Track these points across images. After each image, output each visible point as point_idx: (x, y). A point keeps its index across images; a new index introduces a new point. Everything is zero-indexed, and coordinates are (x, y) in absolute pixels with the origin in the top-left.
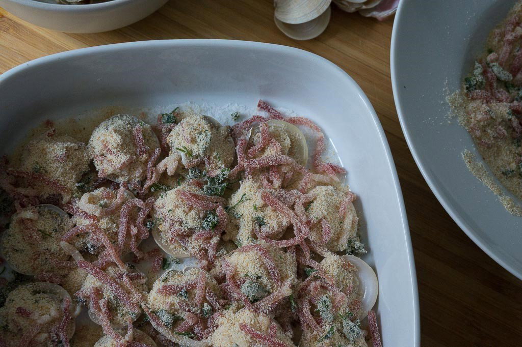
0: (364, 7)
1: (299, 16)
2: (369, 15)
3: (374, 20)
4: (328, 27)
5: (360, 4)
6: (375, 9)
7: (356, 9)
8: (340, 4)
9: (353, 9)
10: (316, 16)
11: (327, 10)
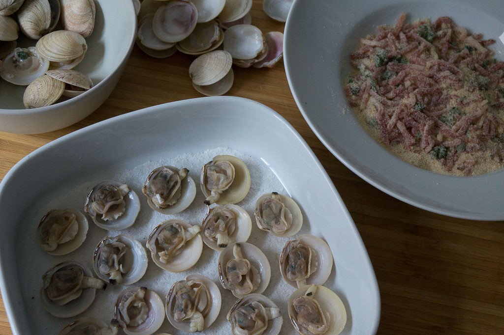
0: (256, 61)
1: (212, 78)
2: (262, 66)
3: (266, 69)
4: (234, 84)
5: (252, 59)
6: (264, 61)
7: (251, 63)
8: (238, 63)
9: (249, 65)
10: (225, 74)
11: (230, 70)
